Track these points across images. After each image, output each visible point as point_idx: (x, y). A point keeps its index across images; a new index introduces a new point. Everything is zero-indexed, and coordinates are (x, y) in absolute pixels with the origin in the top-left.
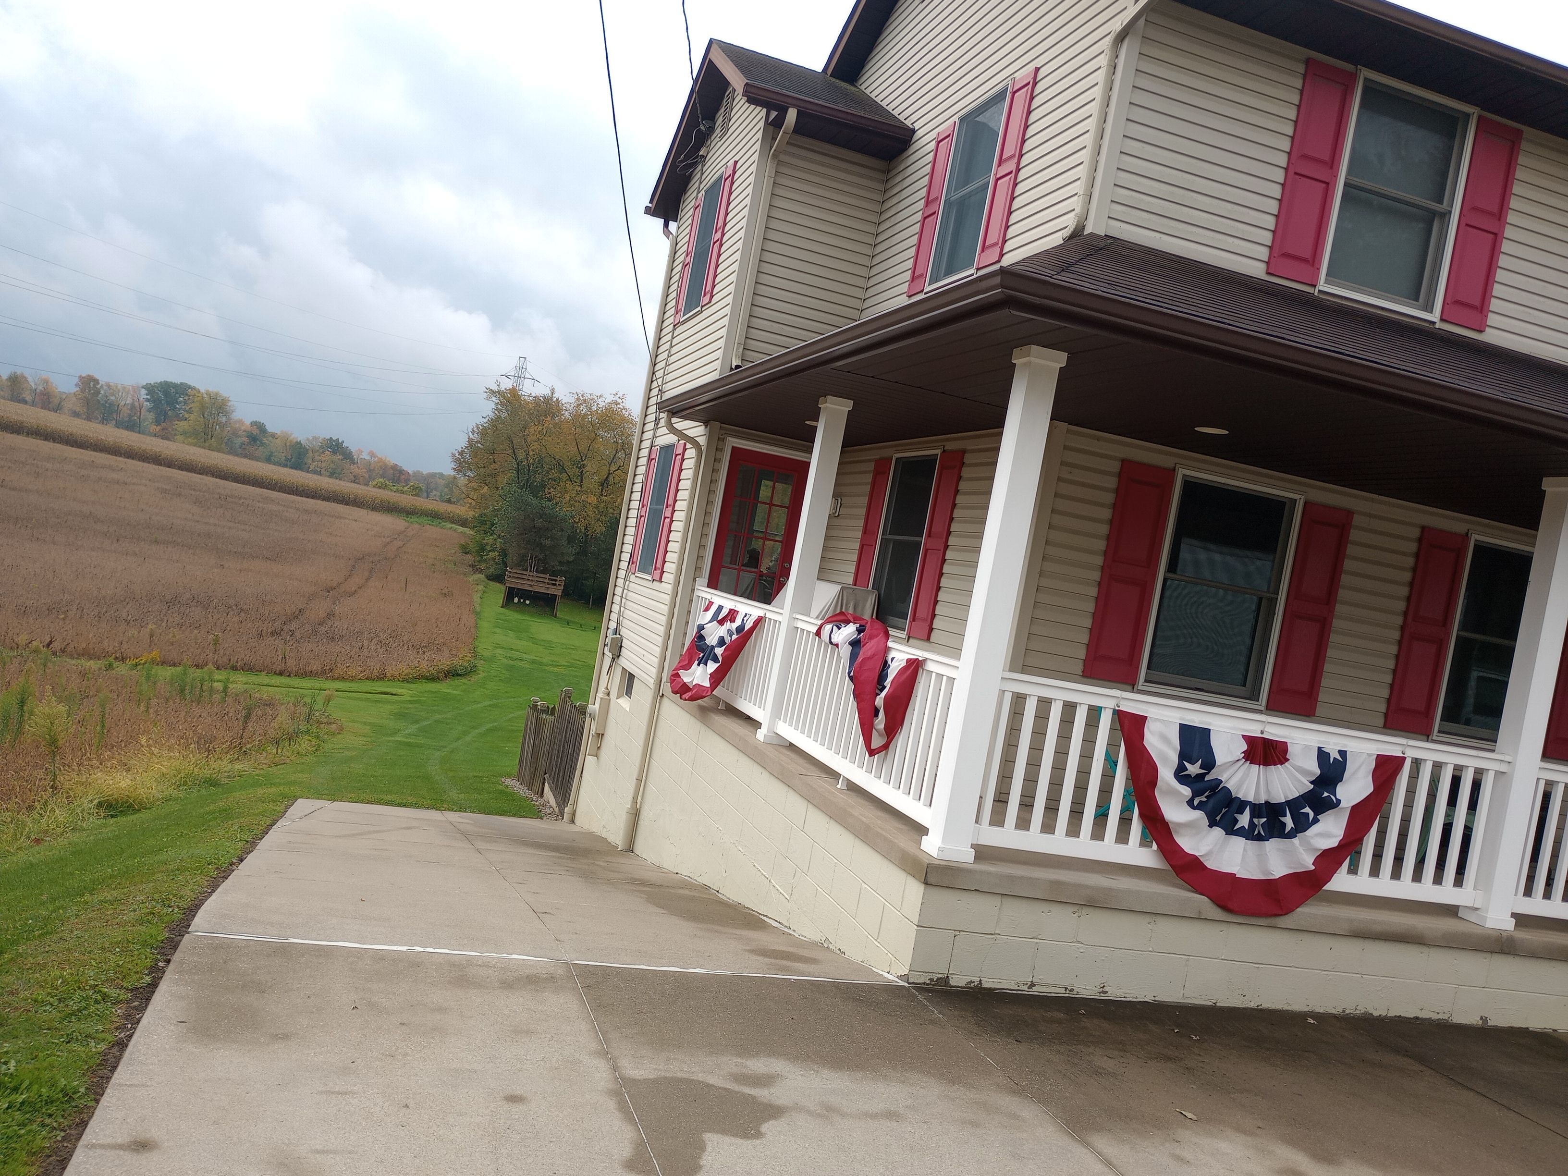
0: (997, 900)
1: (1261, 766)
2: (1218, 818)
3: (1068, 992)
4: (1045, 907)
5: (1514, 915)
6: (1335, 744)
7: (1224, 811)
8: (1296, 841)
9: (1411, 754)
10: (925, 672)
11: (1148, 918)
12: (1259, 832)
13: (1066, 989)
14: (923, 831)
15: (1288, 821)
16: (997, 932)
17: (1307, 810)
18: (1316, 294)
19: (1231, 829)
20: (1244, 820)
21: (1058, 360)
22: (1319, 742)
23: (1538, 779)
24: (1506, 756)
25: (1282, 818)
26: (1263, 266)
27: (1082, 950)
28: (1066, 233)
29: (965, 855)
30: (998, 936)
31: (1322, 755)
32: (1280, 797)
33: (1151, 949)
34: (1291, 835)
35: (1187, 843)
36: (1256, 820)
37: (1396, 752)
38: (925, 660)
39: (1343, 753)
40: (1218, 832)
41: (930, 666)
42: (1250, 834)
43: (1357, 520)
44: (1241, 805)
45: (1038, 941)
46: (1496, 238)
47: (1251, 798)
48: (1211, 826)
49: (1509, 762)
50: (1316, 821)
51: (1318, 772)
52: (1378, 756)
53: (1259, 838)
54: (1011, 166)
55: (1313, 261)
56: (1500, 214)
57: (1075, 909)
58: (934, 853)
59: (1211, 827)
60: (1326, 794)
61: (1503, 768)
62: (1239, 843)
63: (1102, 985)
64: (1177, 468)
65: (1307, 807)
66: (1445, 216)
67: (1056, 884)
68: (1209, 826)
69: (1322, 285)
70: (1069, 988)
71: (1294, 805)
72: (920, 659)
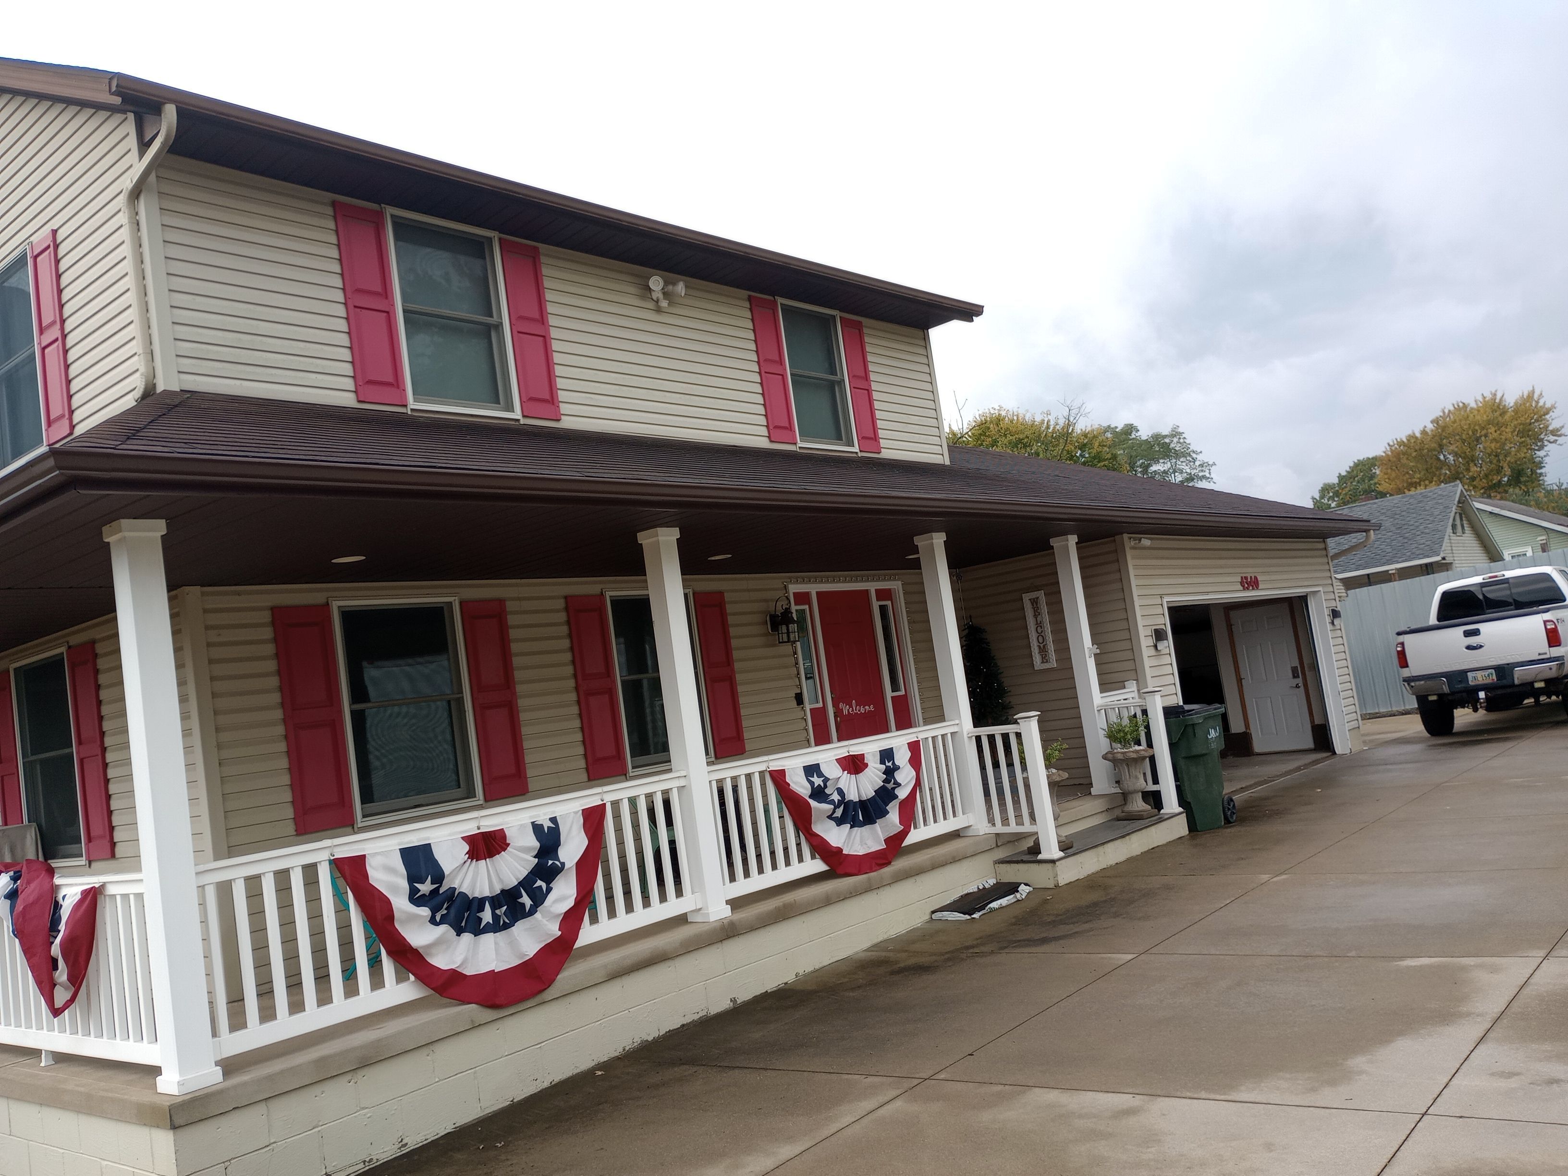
0: (262, 1108)
1: (487, 859)
2: (463, 924)
3: (367, 1164)
4: (316, 1090)
5: (728, 902)
6: (545, 814)
7: (466, 915)
8: (538, 915)
9: (608, 798)
10: (107, 897)
11: (425, 1051)
12: (504, 921)
13: (364, 1162)
14: (156, 1071)
15: (526, 900)
16: (272, 1141)
17: (539, 883)
18: (409, 413)
19: (478, 930)
20: (487, 916)
21: (157, 529)
22: (531, 817)
23: (710, 782)
24: (682, 772)
25: (520, 900)
26: (352, 396)
27: (369, 1115)
28: (138, 394)
29: (213, 1076)
30: (274, 1145)
31: (537, 828)
32: (512, 882)
33: (437, 1080)
34: (532, 911)
35: (441, 961)
36: (498, 912)
37: (595, 802)
38: (103, 886)
39: (554, 820)
40: (467, 937)
41: (111, 890)
42: (497, 927)
43: (510, 606)
44: (480, 903)
45: (320, 1128)
46: (546, 340)
47: (487, 893)
48: (458, 935)
49: (685, 776)
50: (549, 890)
51: (537, 845)
52: (583, 810)
53: (506, 927)
54: (54, 333)
55: (397, 383)
56: (542, 318)
57: (348, 1077)
58: (173, 1090)
59: (460, 936)
60: (550, 862)
61: (682, 783)
62: (488, 939)
63: (400, 1140)
64: (330, 602)
65: (539, 881)
66: (499, 326)
67: (322, 1061)
68: (457, 935)
69: (412, 404)
70: (367, 1160)
71: (526, 883)
72: (97, 886)
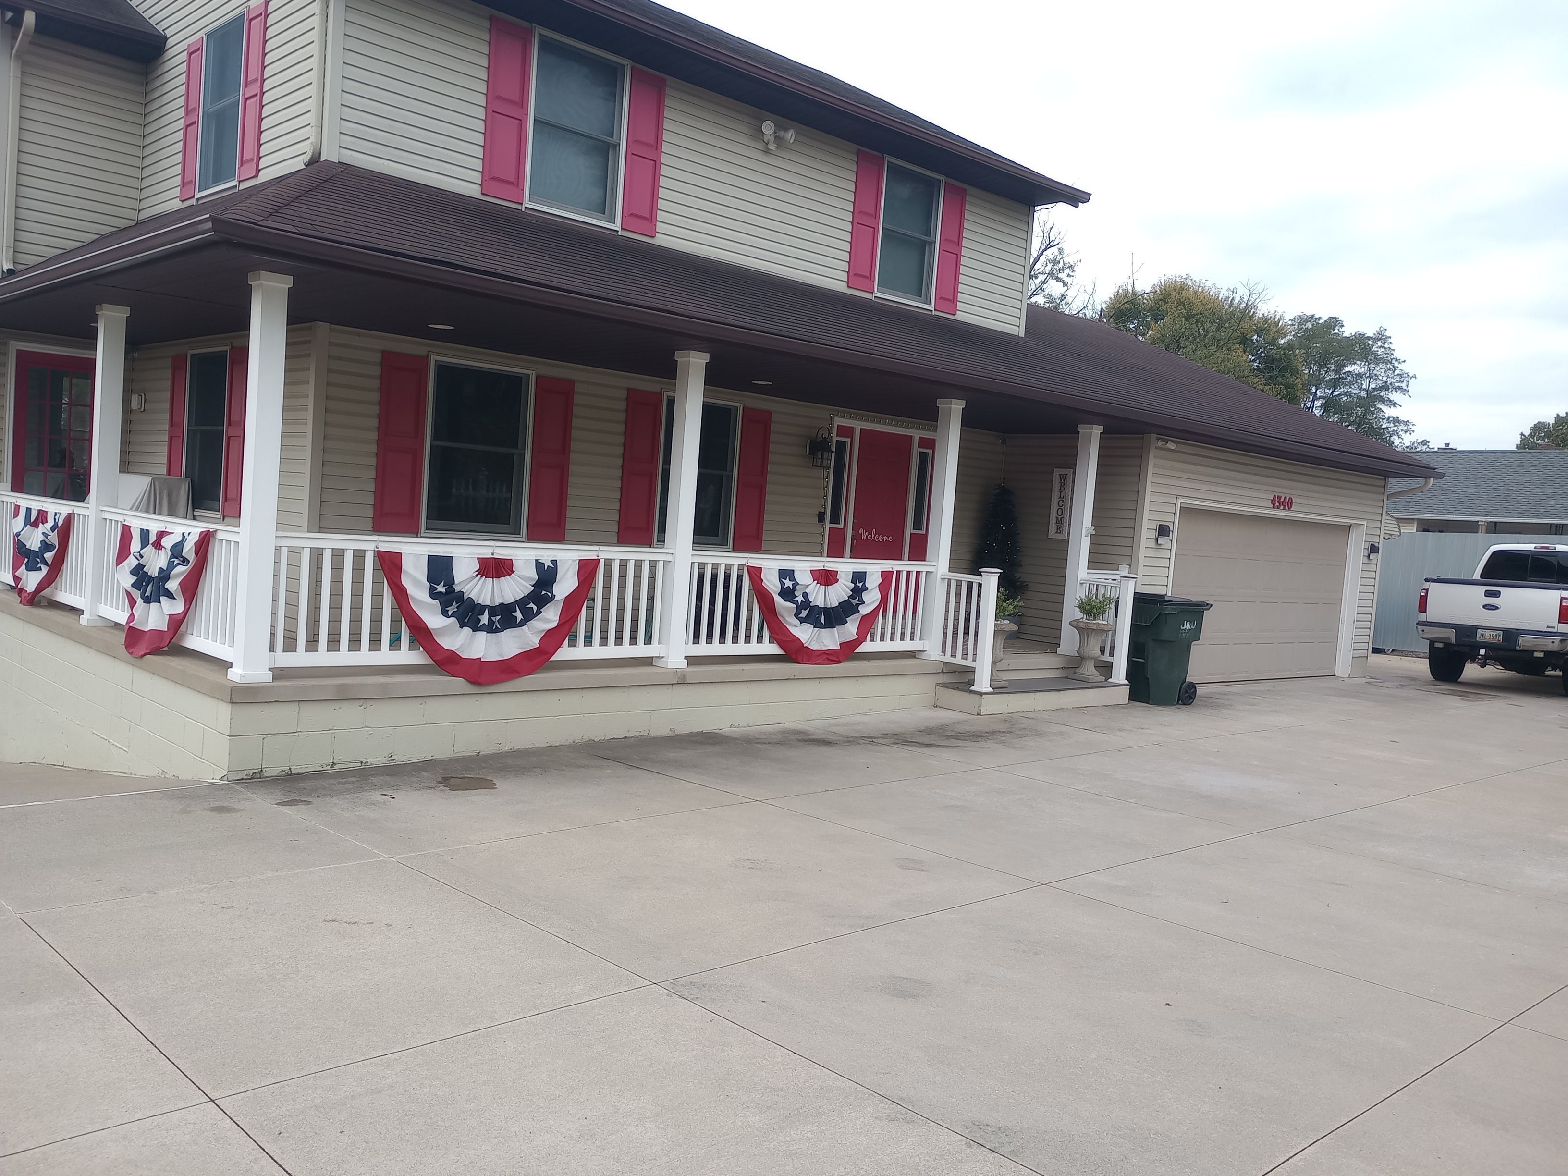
0: (295, 706)
1: (494, 579)
2: (466, 620)
3: (363, 764)
4: (337, 705)
5: (686, 657)
6: (548, 556)
7: (470, 614)
8: (524, 627)
9: (603, 556)
10: (216, 540)
11: (420, 700)
12: (496, 626)
13: (362, 763)
14: (229, 665)
15: (519, 615)
16: (298, 730)
17: (532, 605)
18: (522, 210)
19: (476, 627)
20: (485, 619)
21: (286, 281)
22: (536, 556)
23: (693, 563)
24: (670, 550)
25: (514, 614)
26: (478, 188)
27: (370, 733)
28: (306, 157)
29: (266, 677)
30: (300, 733)
31: (539, 565)
32: (510, 599)
33: (425, 723)
34: (522, 623)
35: (445, 642)
36: (493, 619)
37: (592, 556)
38: (215, 531)
39: (554, 562)
40: (467, 630)
41: (220, 536)
42: (491, 629)
43: (578, 387)
44: (481, 609)
45: (334, 731)
46: (656, 164)
47: (488, 603)
48: (461, 627)
49: (672, 554)
50: (539, 612)
51: (537, 577)
52: (580, 560)
53: (497, 631)
54: (256, 89)
55: (517, 183)
56: (657, 145)
57: (361, 702)
58: (237, 679)
59: (462, 628)
60: (544, 592)
61: (668, 558)
62: (482, 635)
63: (390, 755)
64: (428, 354)
65: (532, 603)
66: (616, 146)
67: (342, 687)
68: (460, 627)
69: (527, 203)
70: (364, 762)
71: (522, 603)
72: (211, 530)
